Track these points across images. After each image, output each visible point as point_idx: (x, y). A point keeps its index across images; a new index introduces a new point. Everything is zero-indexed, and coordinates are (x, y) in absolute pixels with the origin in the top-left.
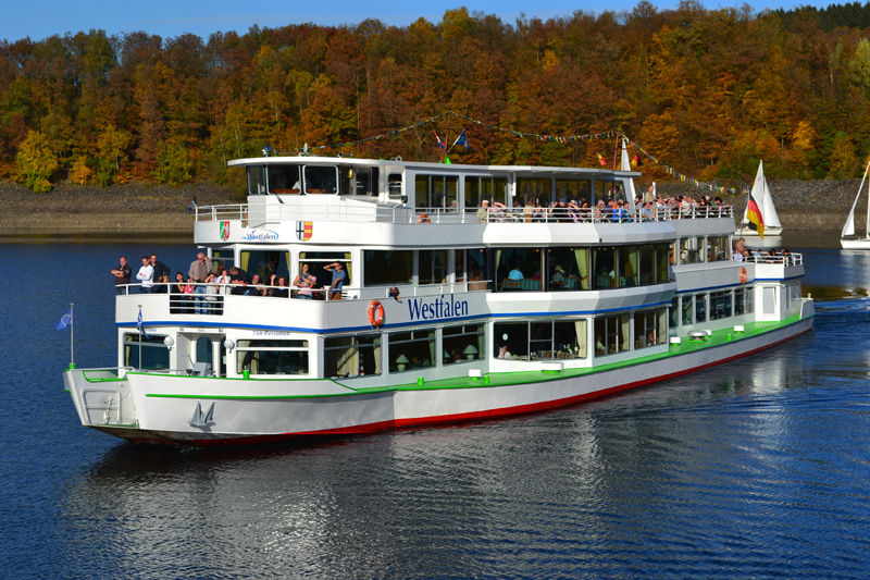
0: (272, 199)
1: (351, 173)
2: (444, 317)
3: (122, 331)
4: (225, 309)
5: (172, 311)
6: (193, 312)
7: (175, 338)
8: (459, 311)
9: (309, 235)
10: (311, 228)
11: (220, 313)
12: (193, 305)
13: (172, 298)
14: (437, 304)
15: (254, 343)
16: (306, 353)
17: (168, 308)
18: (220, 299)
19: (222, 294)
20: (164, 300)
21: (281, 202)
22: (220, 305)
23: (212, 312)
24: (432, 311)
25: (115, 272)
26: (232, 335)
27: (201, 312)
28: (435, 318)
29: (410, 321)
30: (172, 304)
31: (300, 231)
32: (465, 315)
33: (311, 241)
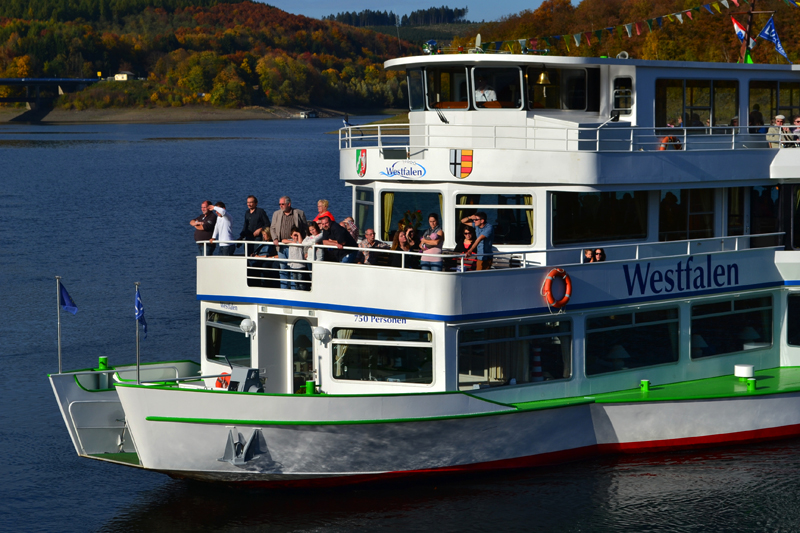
0: (431, 116)
1: (542, 77)
2: (692, 289)
3: (205, 306)
4: (314, 282)
5: (251, 283)
6: (277, 285)
7: (255, 319)
8: (722, 279)
9: (469, 171)
10: (470, 158)
11: (307, 287)
12: (277, 275)
13: (250, 263)
14: (679, 271)
15: (358, 333)
16: (429, 351)
17: (245, 277)
18: (308, 266)
19: (310, 259)
20: (239, 265)
21: (443, 120)
22: (308, 277)
23: (298, 287)
24: (670, 281)
25: (194, 223)
26: (326, 321)
27: (289, 286)
28: (676, 290)
29: (627, 297)
30: (250, 273)
31: (455, 164)
32: (733, 284)
33: (469, 179)
